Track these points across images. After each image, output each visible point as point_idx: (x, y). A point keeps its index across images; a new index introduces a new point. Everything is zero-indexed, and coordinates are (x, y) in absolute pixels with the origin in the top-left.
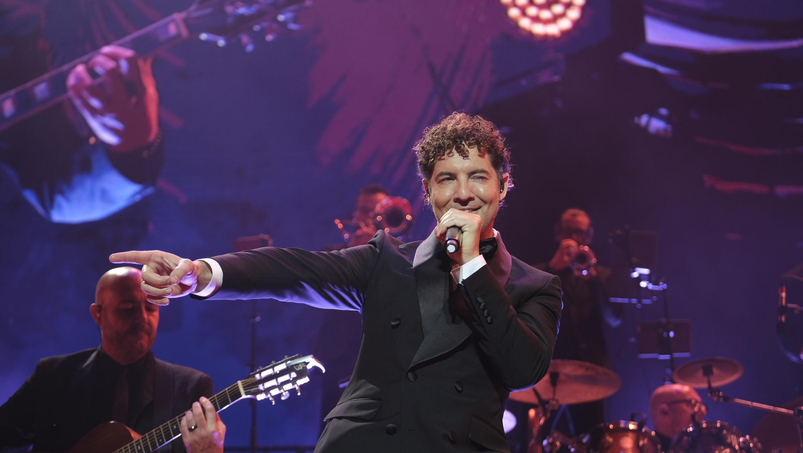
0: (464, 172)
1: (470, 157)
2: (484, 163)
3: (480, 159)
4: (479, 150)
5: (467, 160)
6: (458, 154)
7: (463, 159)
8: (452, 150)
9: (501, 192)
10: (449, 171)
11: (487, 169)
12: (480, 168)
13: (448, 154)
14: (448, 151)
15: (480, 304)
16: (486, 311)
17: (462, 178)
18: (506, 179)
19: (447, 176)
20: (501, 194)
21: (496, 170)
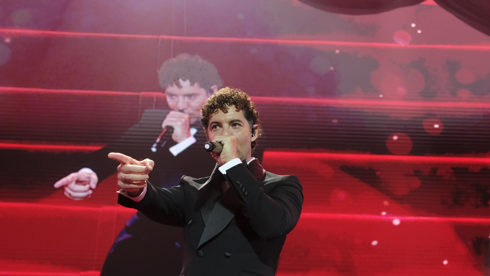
0: (226, 122)
1: (230, 112)
3: (237, 113)
4: (236, 107)
7: (225, 113)
8: (218, 109)
9: (252, 136)
10: (216, 121)
11: (241, 120)
13: (216, 111)
14: (216, 110)
15: (239, 185)
16: (244, 189)
18: (256, 128)
19: (215, 124)
20: (252, 138)
21: (248, 121)
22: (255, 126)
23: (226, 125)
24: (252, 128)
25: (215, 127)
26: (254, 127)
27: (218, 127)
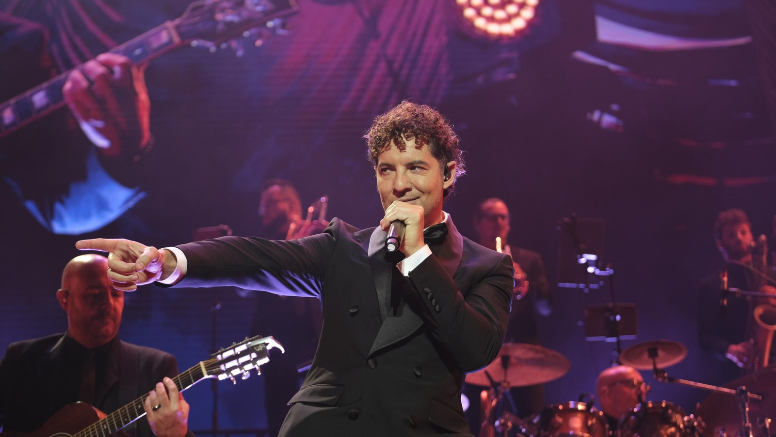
1: (407, 149)
4: (416, 142)
5: (404, 153)
6: (395, 147)
7: (400, 151)
8: (390, 143)
10: (388, 162)
11: (425, 160)
12: (417, 159)
13: (388, 146)
14: (387, 143)
16: (434, 300)
18: (453, 167)
19: (386, 167)
20: (445, 183)
21: (437, 160)
22: (449, 164)
23: (401, 169)
24: (445, 168)
25: (385, 170)
26: (449, 166)
27: (388, 171)
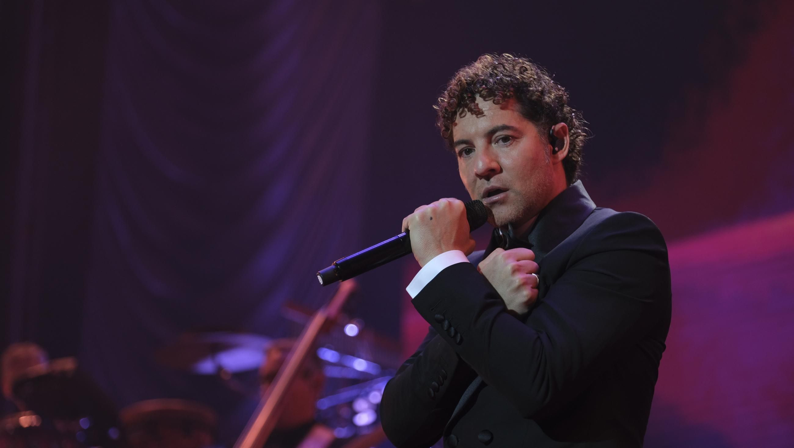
0: (480, 136)
1: (485, 113)
2: (508, 117)
5: (482, 118)
6: (470, 113)
7: (477, 117)
9: (555, 152)
11: (513, 124)
12: (499, 123)
14: (460, 112)
16: (452, 329)
17: (480, 143)
18: (563, 130)
22: (556, 128)
26: (555, 131)
